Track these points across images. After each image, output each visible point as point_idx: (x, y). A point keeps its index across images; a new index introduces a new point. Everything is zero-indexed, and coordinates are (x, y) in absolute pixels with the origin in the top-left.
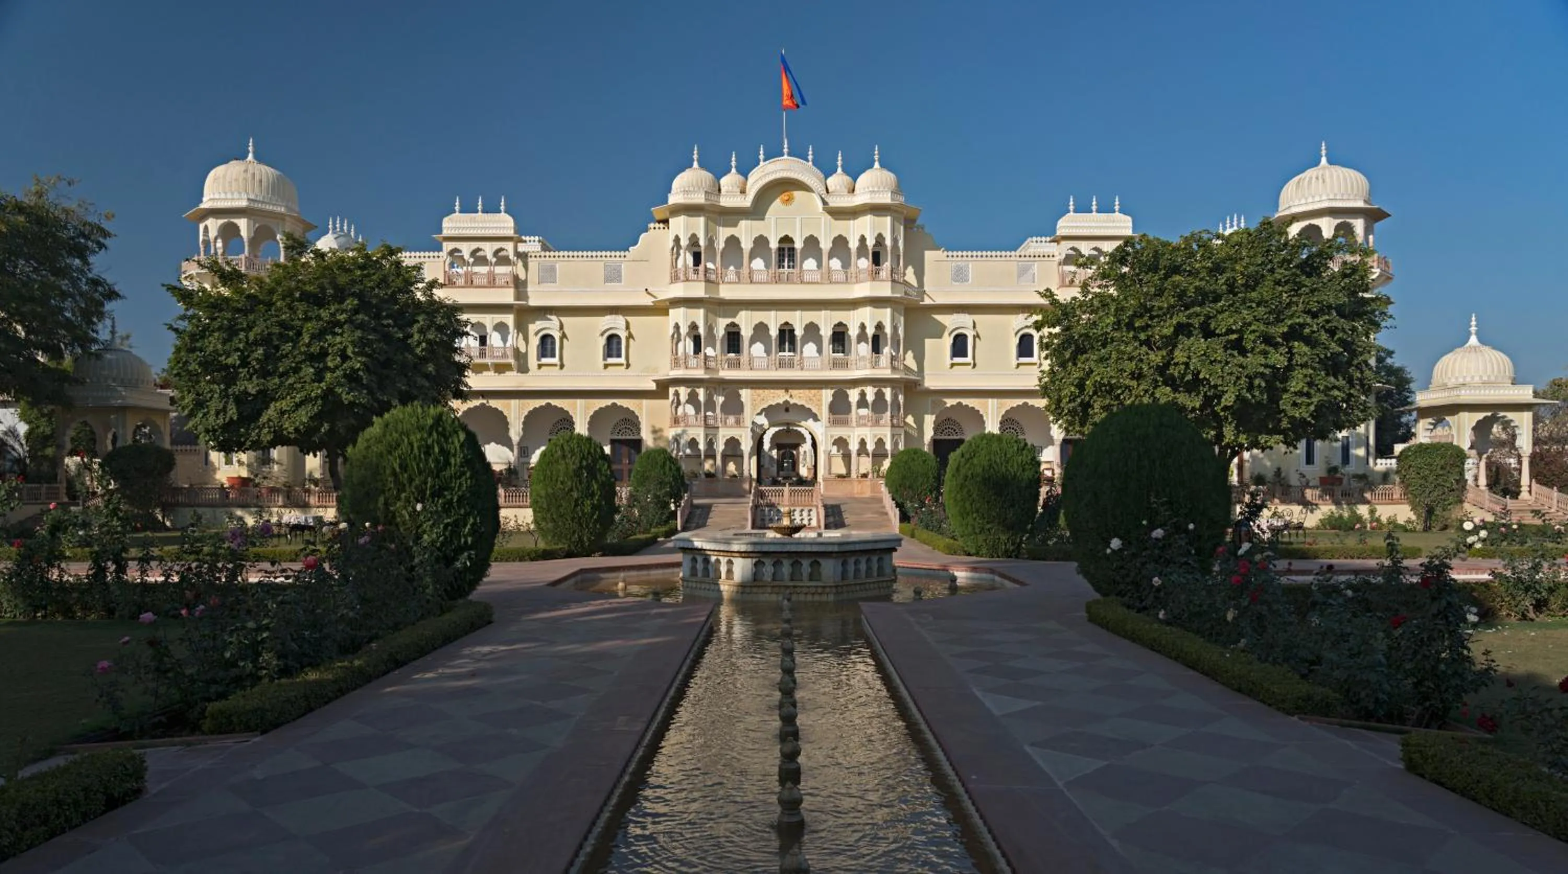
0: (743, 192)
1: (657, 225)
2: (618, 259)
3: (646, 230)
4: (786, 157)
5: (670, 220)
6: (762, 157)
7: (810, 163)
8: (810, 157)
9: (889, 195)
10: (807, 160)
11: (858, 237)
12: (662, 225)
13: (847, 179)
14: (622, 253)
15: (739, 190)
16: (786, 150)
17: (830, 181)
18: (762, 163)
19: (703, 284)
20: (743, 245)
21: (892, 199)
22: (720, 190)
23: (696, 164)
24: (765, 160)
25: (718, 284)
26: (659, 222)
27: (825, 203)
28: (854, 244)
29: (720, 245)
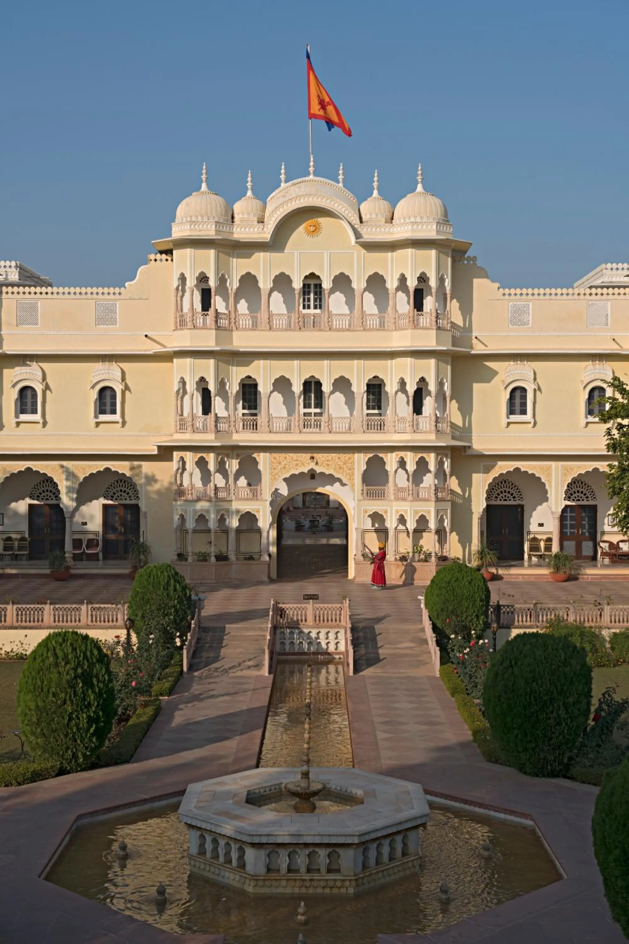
0: (261, 221)
1: (159, 256)
2: (112, 296)
3: (146, 262)
4: (311, 177)
5: (174, 252)
6: (283, 177)
7: (341, 185)
8: (341, 177)
9: (434, 227)
10: (338, 182)
11: (397, 276)
12: (164, 256)
13: (384, 205)
14: (117, 290)
15: (256, 219)
16: (311, 169)
17: (364, 207)
18: (283, 185)
19: (214, 332)
20: (261, 285)
21: (438, 232)
22: (233, 217)
23: (204, 187)
24: (286, 181)
25: (232, 331)
26: (161, 252)
27: (358, 235)
28: (392, 284)
29: (234, 284)
